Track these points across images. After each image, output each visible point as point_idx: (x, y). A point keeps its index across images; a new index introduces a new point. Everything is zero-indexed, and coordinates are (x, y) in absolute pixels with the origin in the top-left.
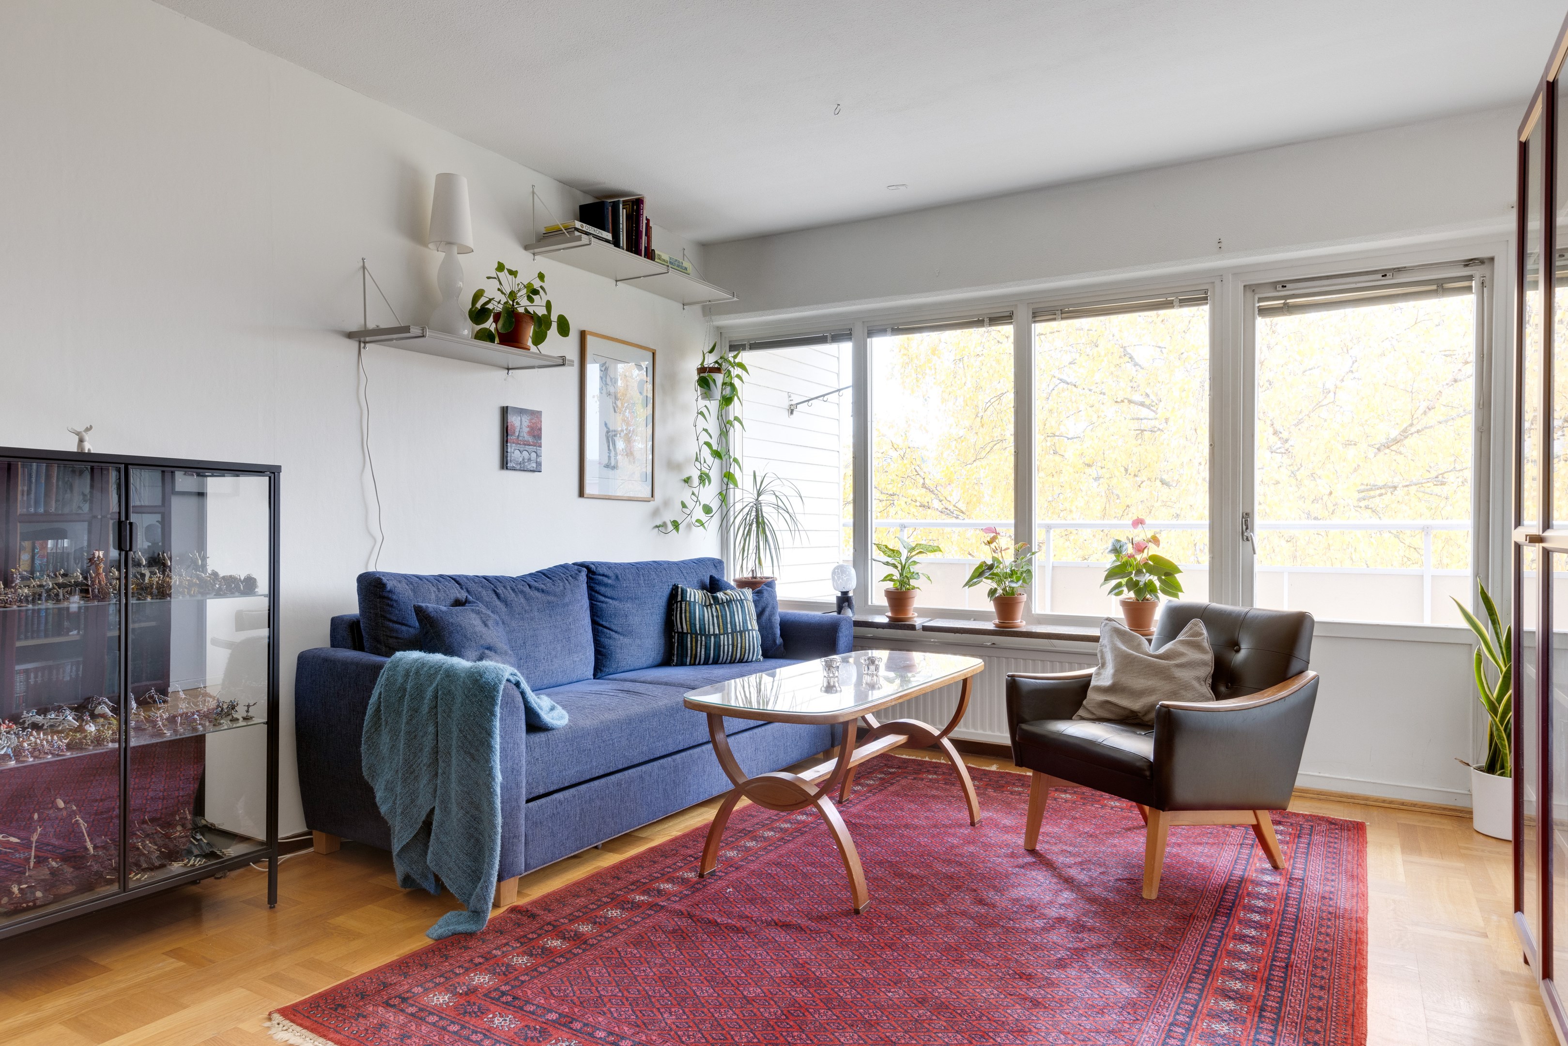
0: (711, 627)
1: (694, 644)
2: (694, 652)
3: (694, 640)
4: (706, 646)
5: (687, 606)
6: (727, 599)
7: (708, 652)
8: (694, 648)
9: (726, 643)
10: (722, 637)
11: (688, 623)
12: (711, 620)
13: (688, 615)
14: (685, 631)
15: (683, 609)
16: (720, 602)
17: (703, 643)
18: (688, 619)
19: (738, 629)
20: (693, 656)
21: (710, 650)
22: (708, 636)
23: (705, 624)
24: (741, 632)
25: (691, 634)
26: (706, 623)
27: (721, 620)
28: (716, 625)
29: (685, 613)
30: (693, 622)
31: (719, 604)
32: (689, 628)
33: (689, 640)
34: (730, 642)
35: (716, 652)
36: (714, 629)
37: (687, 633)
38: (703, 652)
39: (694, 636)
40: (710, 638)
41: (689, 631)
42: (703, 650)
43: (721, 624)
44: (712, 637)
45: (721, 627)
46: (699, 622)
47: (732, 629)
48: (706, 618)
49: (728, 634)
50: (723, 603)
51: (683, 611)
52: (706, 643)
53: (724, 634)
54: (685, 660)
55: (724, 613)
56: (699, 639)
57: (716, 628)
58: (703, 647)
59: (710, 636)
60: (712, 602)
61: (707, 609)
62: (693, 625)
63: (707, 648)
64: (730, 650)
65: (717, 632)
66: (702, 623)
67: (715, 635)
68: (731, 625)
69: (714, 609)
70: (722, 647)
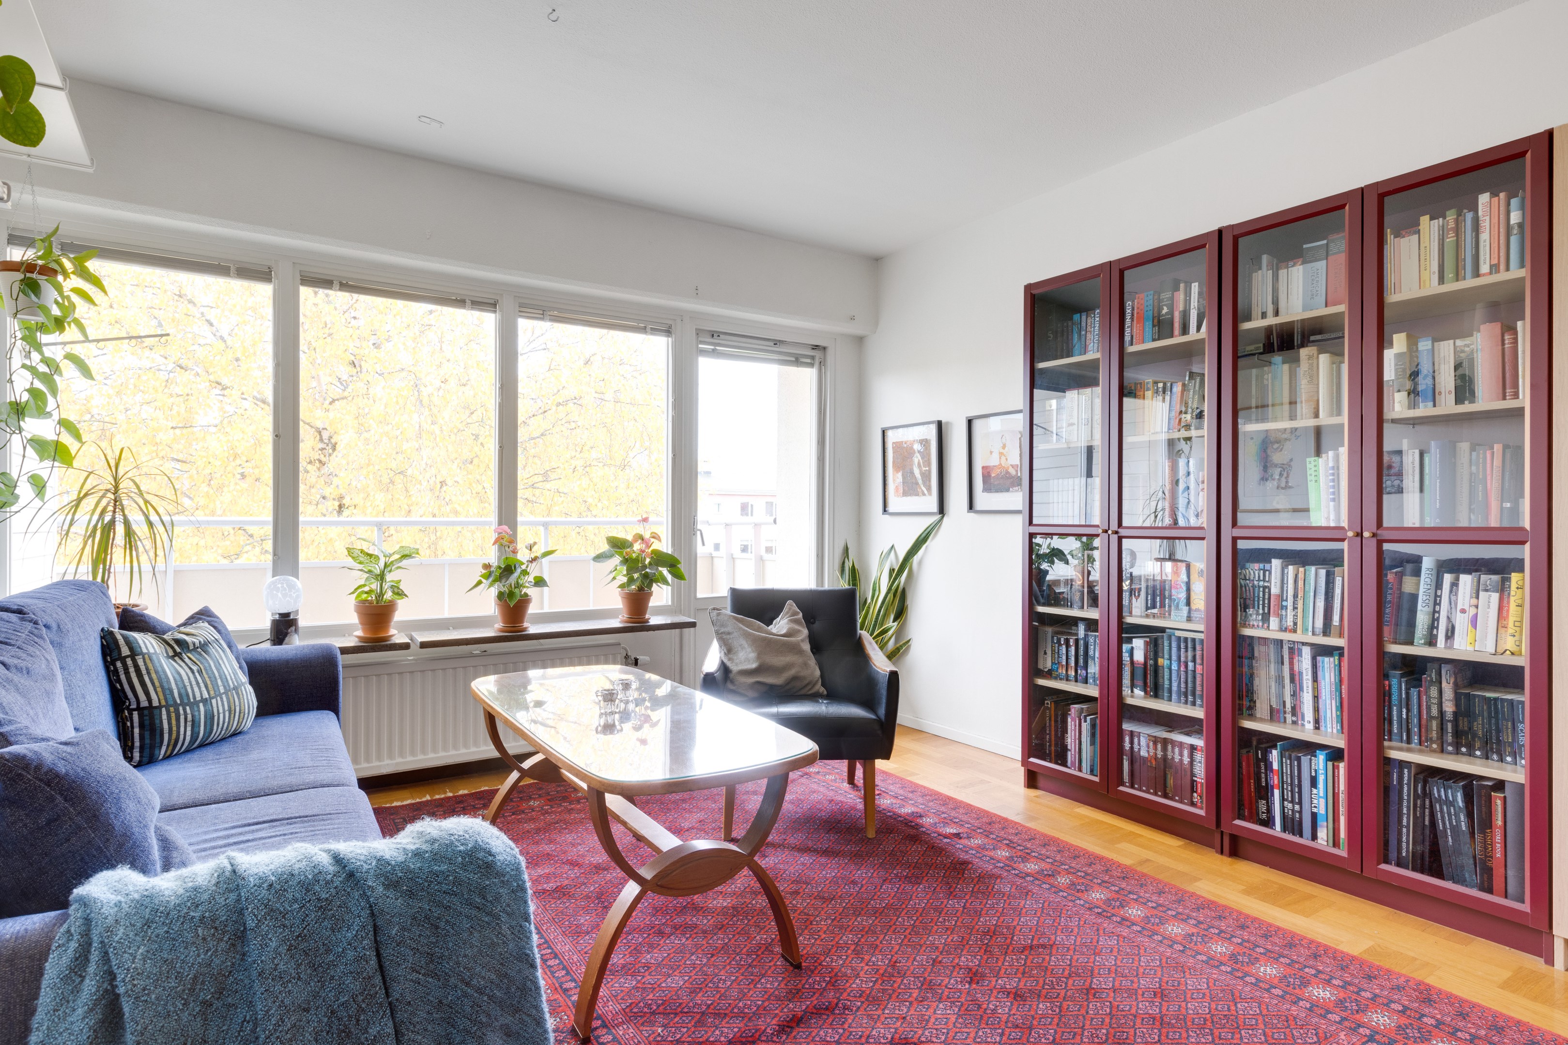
0: (196, 689)
1: (174, 722)
2: (174, 736)
3: (173, 715)
4: (193, 721)
5: (148, 661)
6: (200, 642)
7: (196, 729)
8: (174, 729)
9: (221, 711)
10: (214, 701)
11: (159, 690)
12: (192, 679)
13: (154, 676)
14: (155, 703)
15: (143, 668)
16: (191, 647)
17: (189, 717)
18: (157, 684)
19: (232, 686)
20: (173, 741)
21: (199, 726)
22: (194, 704)
23: (185, 686)
24: (236, 688)
25: (167, 707)
26: (187, 684)
27: (206, 676)
28: (202, 685)
29: (149, 673)
30: (165, 685)
31: (189, 651)
32: (162, 697)
33: (164, 717)
34: (226, 708)
35: (208, 728)
36: (199, 692)
37: (160, 707)
38: (189, 733)
39: (172, 709)
40: (198, 707)
41: (163, 703)
42: (189, 729)
43: (209, 682)
44: (201, 705)
45: (210, 686)
46: (176, 684)
47: (225, 687)
48: (185, 677)
49: (220, 695)
50: (195, 648)
51: (144, 672)
52: (193, 716)
53: (215, 697)
54: (157, 752)
55: (207, 665)
56: (181, 712)
57: (203, 689)
58: (189, 724)
59: (196, 703)
60: (178, 650)
61: (175, 661)
62: (168, 692)
63: (195, 724)
64: (227, 720)
65: (206, 695)
66: (181, 685)
67: (204, 701)
68: (222, 681)
69: (187, 660)
70: (216, 718)
